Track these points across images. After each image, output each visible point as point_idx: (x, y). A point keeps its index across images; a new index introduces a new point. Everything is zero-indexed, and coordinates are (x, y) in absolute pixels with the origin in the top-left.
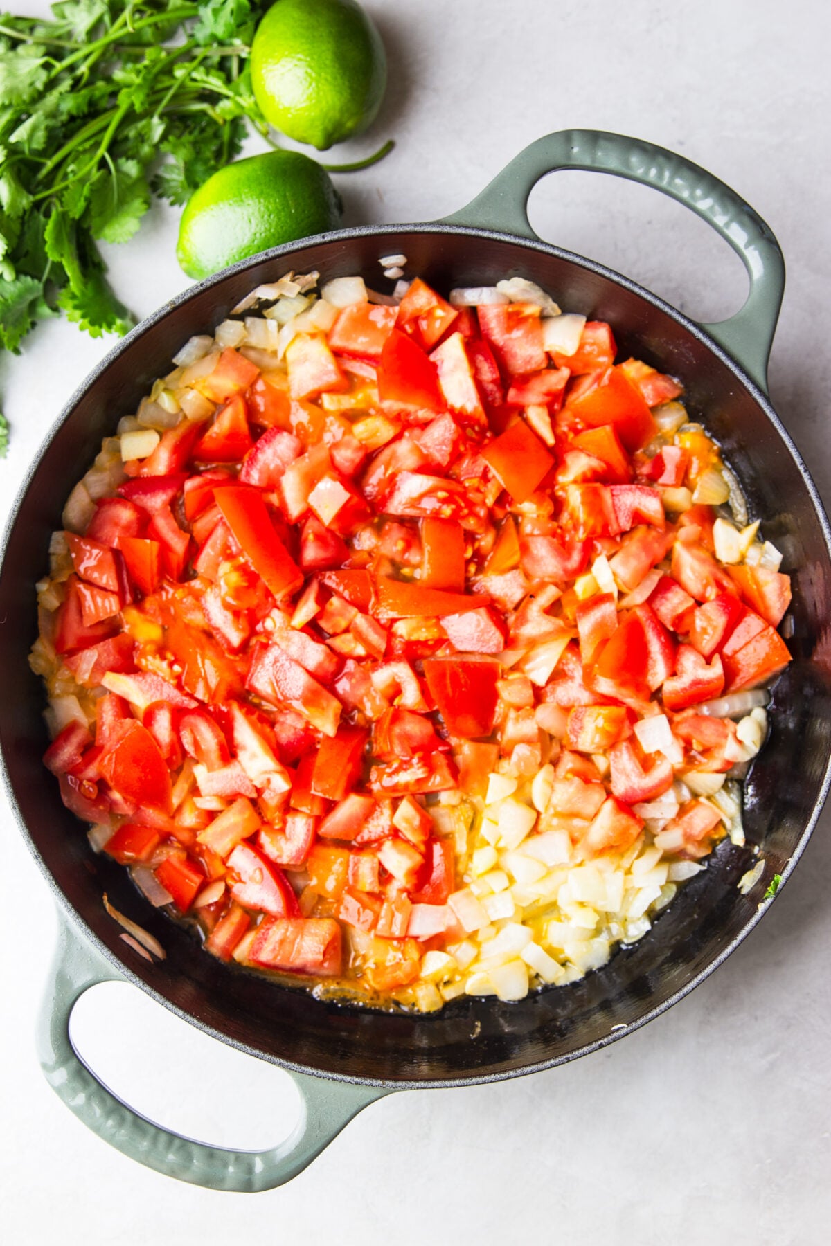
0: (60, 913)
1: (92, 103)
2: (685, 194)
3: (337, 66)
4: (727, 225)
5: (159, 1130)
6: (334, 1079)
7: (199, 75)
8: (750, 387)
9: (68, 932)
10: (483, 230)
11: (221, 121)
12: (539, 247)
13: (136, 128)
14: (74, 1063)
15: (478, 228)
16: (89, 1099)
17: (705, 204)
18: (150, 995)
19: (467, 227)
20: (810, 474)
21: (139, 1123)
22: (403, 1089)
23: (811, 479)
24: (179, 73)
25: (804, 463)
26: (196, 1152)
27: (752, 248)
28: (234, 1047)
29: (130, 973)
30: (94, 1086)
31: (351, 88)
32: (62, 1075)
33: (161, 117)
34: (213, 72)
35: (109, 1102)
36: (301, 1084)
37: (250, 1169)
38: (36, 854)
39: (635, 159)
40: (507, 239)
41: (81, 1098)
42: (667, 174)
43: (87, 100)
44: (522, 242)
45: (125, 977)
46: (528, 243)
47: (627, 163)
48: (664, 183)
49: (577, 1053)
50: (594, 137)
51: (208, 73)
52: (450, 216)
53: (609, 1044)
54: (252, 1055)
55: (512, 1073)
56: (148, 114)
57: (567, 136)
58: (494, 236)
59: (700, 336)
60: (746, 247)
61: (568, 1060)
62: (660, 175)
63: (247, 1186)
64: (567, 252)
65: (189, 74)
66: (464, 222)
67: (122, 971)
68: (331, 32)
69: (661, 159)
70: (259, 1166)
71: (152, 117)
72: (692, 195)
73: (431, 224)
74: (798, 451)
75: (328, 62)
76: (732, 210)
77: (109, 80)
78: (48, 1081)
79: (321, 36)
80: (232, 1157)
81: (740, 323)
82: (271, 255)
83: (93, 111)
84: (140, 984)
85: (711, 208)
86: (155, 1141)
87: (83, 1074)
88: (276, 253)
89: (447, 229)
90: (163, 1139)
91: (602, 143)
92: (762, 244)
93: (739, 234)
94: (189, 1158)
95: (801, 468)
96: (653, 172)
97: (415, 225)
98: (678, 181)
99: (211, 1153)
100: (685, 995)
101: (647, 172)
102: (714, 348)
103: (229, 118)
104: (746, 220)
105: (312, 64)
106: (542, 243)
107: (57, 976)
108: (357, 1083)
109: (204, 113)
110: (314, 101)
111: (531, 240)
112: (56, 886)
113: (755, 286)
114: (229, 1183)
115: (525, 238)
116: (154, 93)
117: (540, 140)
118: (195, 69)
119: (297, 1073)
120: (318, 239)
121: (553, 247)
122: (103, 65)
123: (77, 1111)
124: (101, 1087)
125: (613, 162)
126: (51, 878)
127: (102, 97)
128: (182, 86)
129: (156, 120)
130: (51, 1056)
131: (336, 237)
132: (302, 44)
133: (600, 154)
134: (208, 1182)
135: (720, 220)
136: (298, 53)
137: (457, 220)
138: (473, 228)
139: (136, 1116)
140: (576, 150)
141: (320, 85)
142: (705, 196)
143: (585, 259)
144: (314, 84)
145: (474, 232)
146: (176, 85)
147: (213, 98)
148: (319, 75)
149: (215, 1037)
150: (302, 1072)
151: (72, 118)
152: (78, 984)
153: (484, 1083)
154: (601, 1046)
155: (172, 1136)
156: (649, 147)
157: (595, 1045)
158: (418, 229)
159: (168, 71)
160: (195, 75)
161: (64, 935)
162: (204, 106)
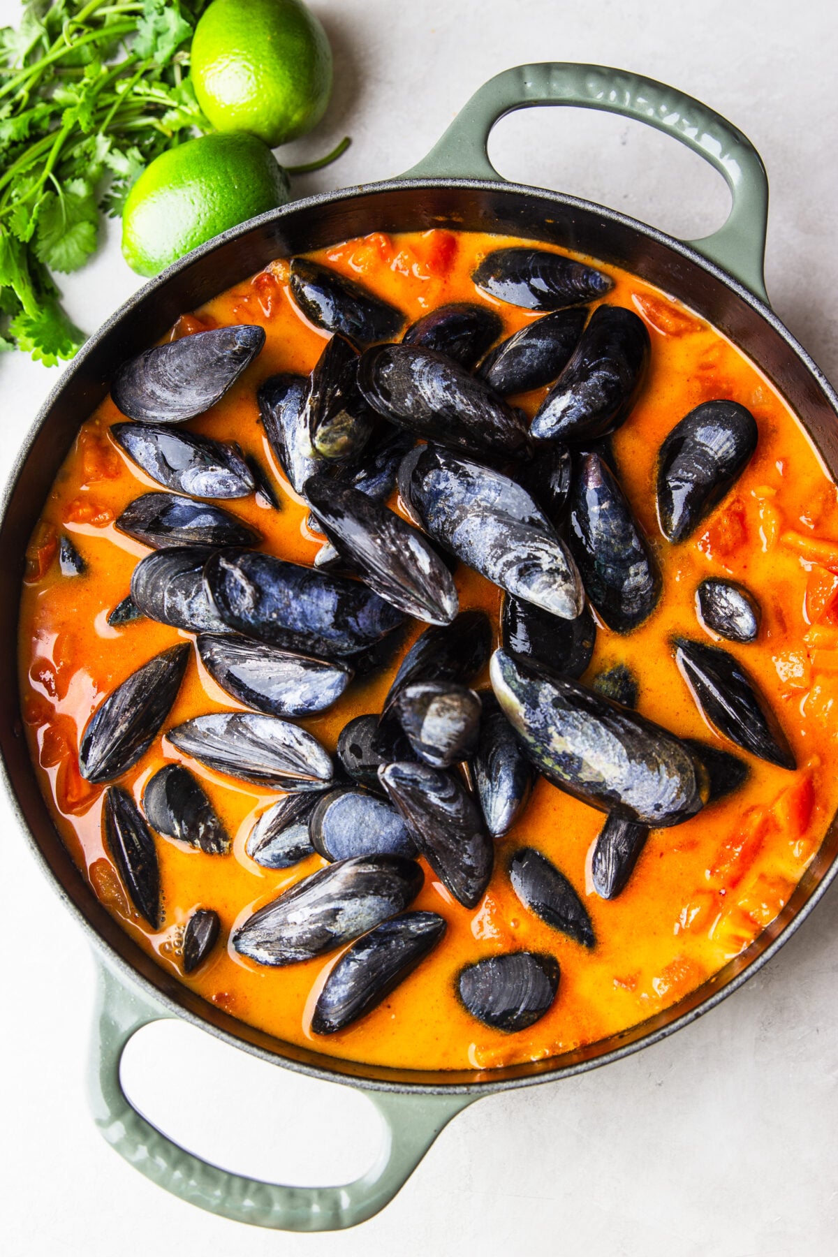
0: (95, 954)
1: (32, 126)
2: (650, 113)
3: (275, 56)
4: (698, 137)
5: (231, 1175)
6: (414, 1093)
7: (142, 88)
8: (749, 298)
9: (106, 974)
10: (444, 179)
11: (169, 134)
12: (506, 188)
13: (81, 146)
14: (129, 1116)
15: (440, 178)
16: (151, 1152)
17: (671, 120)
18: (203, 1029)
19: (428, 179)
20: (826, 378)
21: (209, 1171)
22: (490, 1093)
23: (828, 382)
24: (121, 88)
25: (818, 367)
26: (276, 1195)
27: (726, 157)
28: (300, 1072)
29: (177, 1008)
30: (155, 1137)
31: (292, 78)
32: (119, 1129)
33: (106, 134)
34: (156, 84)
35: (174, 1152)
36: (379, 1103)
37: (336, 1205)
38: (62, 894)
39: (592, 84)
40: (471, 184)
41: (143, 1151)
42: (628, 96)
43: (27, 123)
44: (487, 185)
45: (173, 1014)
46: (494, 186)
47: (584, 90)
48: (626, 105)
49: (673, 1027)
50: (547, 69)
51: (150, 86)
52: (409, 171)
53: (705, 1012)
54: (322, 1078)
55: (606, 1059)
56: (94, 132)
57: (519, 72)
58: (458, 183)
59: (688, 253)
60: (722, 155)
61: (664, 1036)
62: (621, 97)
63: (335, 1223)
64: (535, 188)
65: (132, 89)
66: (424, 175)
67: (169, 1007)
68: (266, 23)
69: (619, 81)
70: (345, 1201)
71: (96, 135)
72: (657, 112)
73: (390, 181)
74: (809, 356)
75: (265, 54)
76: (701, 121)
77: (49, 101)
78: (105, 1138)
79: (257, 28)
80: (315, 1195)
81: (727, 235)
82: (229, 236)
83: (35, 134)
84: (191, 1017)
85: (680, 122)
86: (228, 1190)
87: (141, 1126)
88: (233, 234)
89: (408, 184)
90: (237, 1184)
91: (555, 73)
92: (737, 151)
93: (711, 144)
94: (268, 1203)
95: (816, 373)
96: (613, 95)
97: (374, 184)
98: (641, 100)
99: (291, 1193)
100: (780, 947)
101: (607, 96)
102: (704, 264)
103: (177, 129)
104: (717, 128)
105: (249, 57)
106: (508, 183)
107: (101, 1022)
108: (440, 1094)
109: (151, 128)
110: (255, 95)
111: (496, 182)
112: (87, 926)
113: (737, 193)
114: (314, 1225)
115: (490, 181)
116: (98, 112)
117: (490, 80)
118: (136, 83)
119: (373, 1092)
120: (274, 214)
121: (521, 186)
122: (42, 89)
123: (141, 1167)
124: (163, 1137)
125: (569, 92)
126: (81, 917)
127: (43, 118)
128: (125, 102)
129: (100, 137)
130: (105, 1111)
131: (293, 209)
132: (237, 37)
133: (555, 85)
134: (293, 1224)
135: (690, 133)
136: (234, 47)
137: (417, 174)
138: (434, 179)
139: (206, 1166)
140: (529, 85)
141: (259, 77)
142: (671, 111)
143: (555, 193)
144: (253, 78)
145: (435, 183)
146: (119, 100)
147: (158, 110)
148: (257, 67)
149: (279, 1065)
150: (378, 1090)
151: (14, 143)
152: (125, 1027)
153: (577, 1073)
154: (698, 1016)
155: (246, 1181)
156: (604, 70)
157: (691, 1016)
158: (377, 188)
159: (110, 88)
160: (137, 89)
161: (103, 977)
162: (151, 120)
